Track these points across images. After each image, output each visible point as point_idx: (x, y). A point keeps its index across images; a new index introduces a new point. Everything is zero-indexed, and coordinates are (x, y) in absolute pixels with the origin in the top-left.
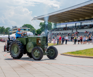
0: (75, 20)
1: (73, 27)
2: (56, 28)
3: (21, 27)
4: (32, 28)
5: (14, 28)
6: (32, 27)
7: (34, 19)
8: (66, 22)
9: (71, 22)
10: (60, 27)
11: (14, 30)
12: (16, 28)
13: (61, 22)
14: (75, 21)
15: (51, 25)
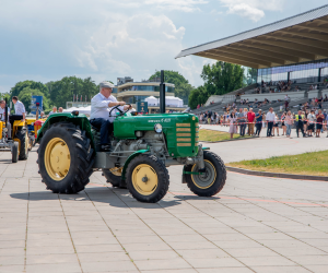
0: (318, 57)
1: (311, 79)
2: (257, 85)
3: (144, 81)
4: (182, 85)
5: (122, 83)
6: (182, 79)
7: (184, 53)
8: (287, 62)
9: (306, 63)
10: (269, 80)
11: (123, 89)
12: (128, 84)
13: (273, 64)
14: (320, 61)
15: (241, 74)
